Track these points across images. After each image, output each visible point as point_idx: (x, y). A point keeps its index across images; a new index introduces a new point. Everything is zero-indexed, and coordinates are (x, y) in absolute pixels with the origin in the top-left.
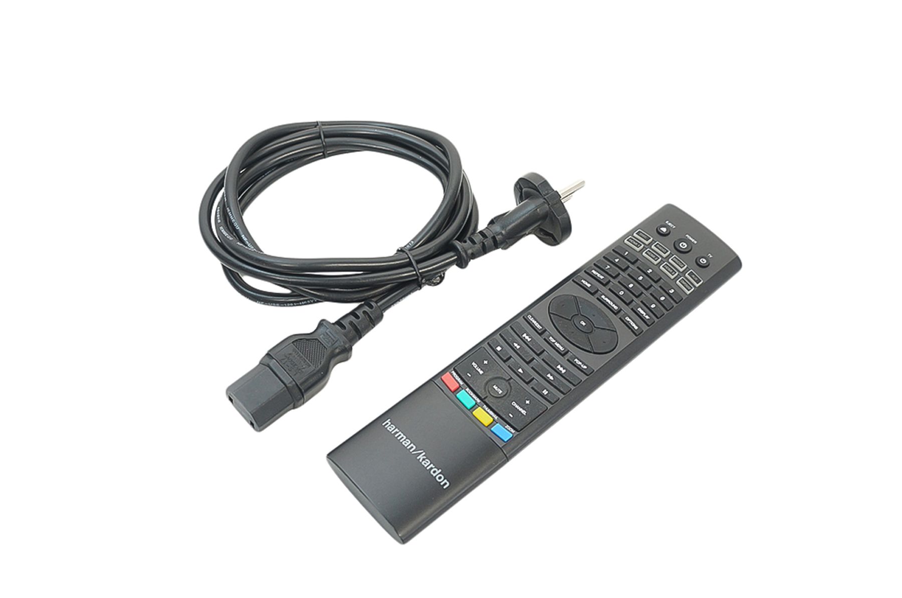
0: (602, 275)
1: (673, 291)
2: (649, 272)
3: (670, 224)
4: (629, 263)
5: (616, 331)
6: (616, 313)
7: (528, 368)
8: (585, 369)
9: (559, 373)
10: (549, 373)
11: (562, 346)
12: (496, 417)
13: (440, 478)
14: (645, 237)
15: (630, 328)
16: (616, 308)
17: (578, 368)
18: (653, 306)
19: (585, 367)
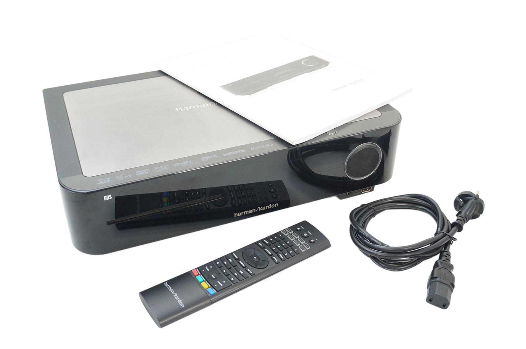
0: (268, 242)
1: (296, 250)
2: (288, 242)
3: (302, 227)
4: (281, 239)
5: (268, 261)
6: (270, 256)
7: (228, 271)
8: (251, 273)
9: (240, 273)
10: (236, 273)
11: (244, 264)
12: (210, 286)
13: (181, 303)
14: (290, 231)
15: (274, 261)
16: (270, 253)
17: (249, 272)
18: (286, 254)
19: (251, 272)
